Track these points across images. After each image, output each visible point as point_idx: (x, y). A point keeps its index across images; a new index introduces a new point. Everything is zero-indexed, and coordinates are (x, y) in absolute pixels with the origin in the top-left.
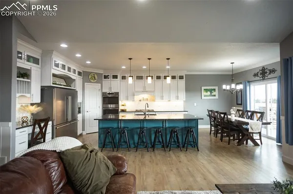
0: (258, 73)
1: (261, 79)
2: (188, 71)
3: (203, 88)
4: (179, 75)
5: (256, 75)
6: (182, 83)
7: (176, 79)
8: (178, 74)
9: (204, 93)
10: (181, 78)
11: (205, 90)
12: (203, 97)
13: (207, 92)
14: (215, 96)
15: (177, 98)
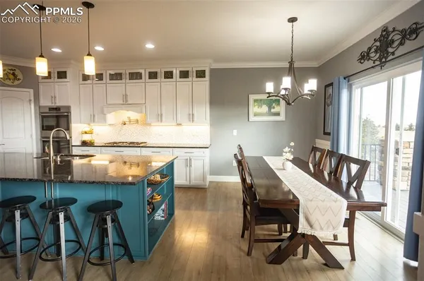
0: (370, 49)
1: (378, 63)
2: (216, 60)
3: (252, 97)
4: (195, 70)
5: (364, 57)
6: (203, 86)
7: (190, 79)
8: (193, 67)
9: (254, 109)
10: (201, 74)
11: (255, 101)
12: (252, 118)
13: (260, 106)
14: (278, 114)
15: (191, 118)
